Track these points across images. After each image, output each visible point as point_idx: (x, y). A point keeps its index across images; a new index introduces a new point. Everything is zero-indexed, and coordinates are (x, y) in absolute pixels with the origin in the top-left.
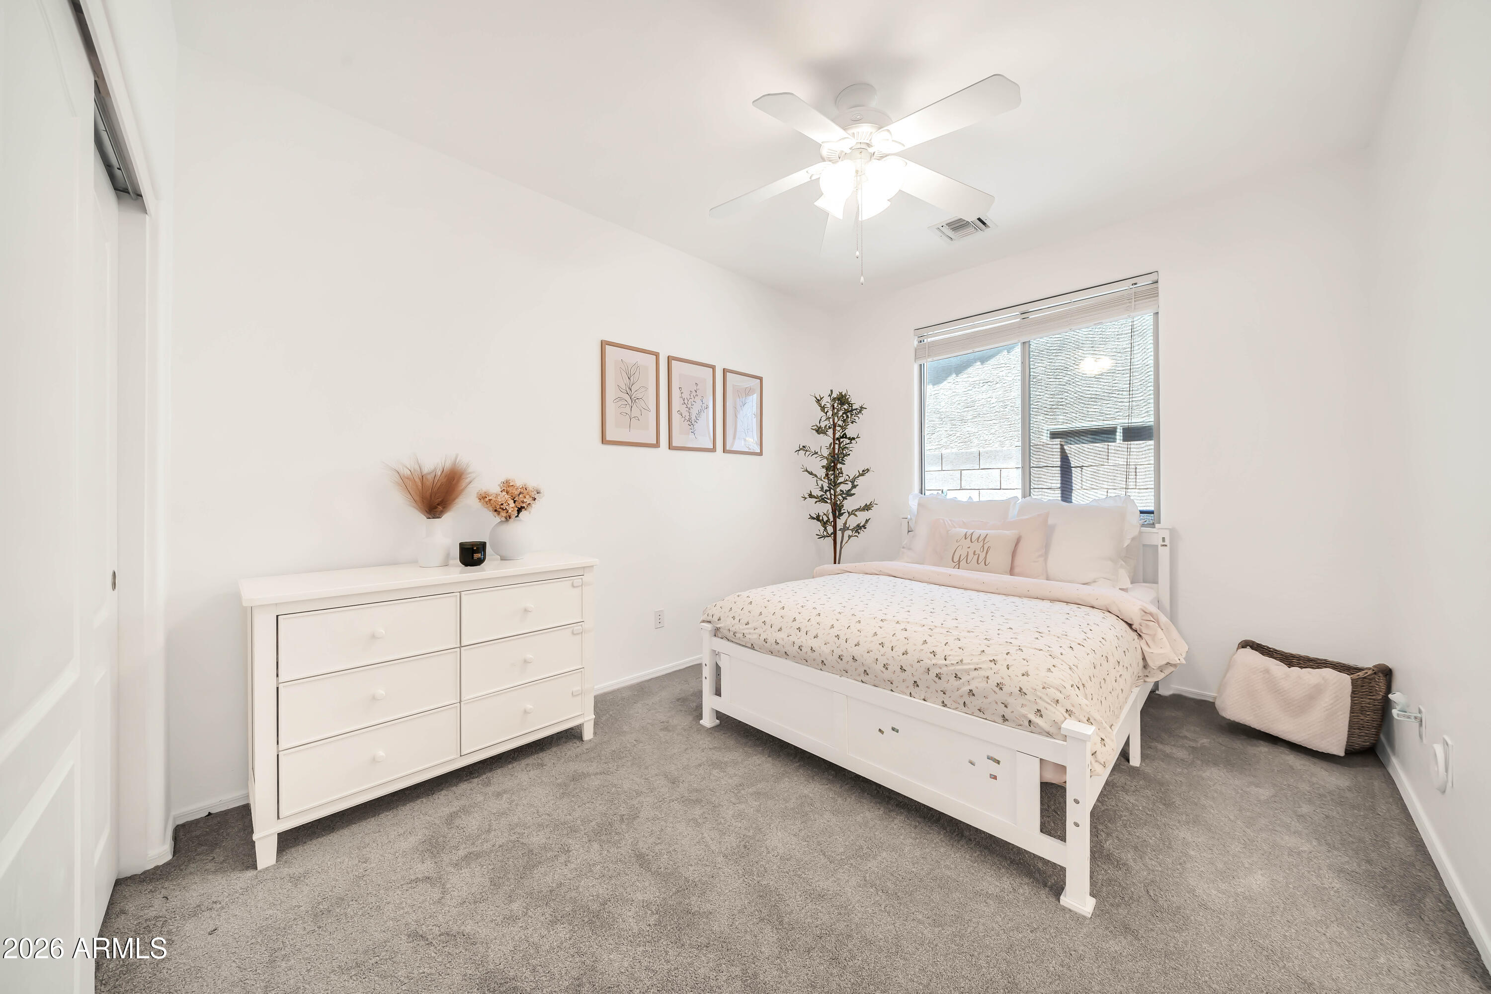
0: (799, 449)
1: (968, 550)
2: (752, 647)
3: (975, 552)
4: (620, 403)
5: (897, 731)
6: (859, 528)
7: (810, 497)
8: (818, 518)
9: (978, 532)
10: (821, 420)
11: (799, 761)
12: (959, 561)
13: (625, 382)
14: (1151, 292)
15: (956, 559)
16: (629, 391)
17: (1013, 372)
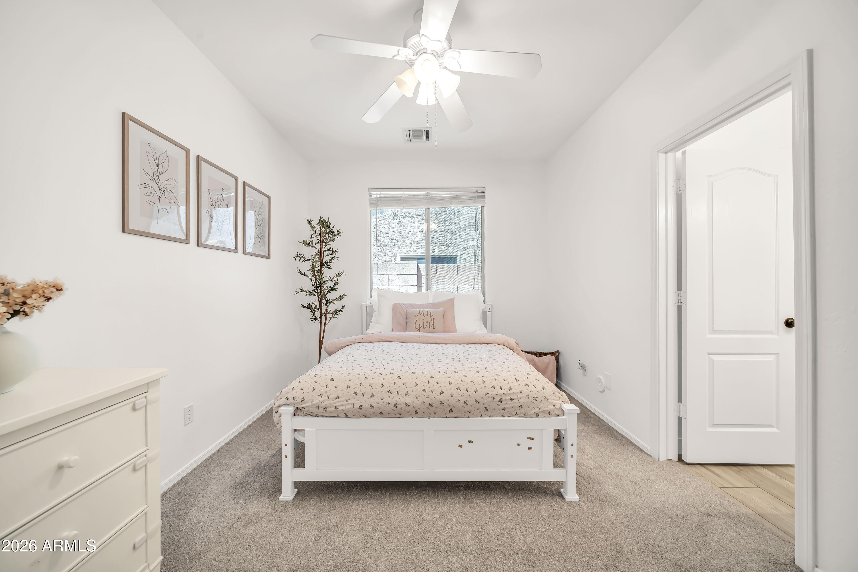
0: (296, 256)
1: (423, 321)
2: (346, 416)
3: (427, 321)
4: (146, 190)
5: (472, 442)
6: (336, 312)
7: (301, 291)
8: (309, 307)
9: (426, 310)
10: (312, 236)
11: (386, 491)
12: (419, 328)
13: (153, 169)
14: (482, 196)
15: (417, 327)
16: (157, 178)
17: (383, 224)
